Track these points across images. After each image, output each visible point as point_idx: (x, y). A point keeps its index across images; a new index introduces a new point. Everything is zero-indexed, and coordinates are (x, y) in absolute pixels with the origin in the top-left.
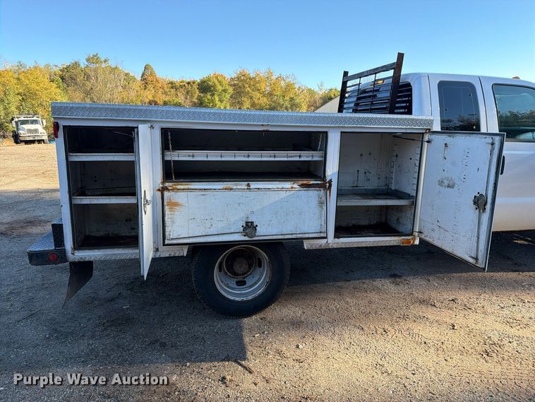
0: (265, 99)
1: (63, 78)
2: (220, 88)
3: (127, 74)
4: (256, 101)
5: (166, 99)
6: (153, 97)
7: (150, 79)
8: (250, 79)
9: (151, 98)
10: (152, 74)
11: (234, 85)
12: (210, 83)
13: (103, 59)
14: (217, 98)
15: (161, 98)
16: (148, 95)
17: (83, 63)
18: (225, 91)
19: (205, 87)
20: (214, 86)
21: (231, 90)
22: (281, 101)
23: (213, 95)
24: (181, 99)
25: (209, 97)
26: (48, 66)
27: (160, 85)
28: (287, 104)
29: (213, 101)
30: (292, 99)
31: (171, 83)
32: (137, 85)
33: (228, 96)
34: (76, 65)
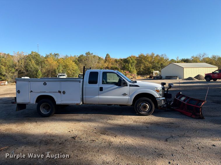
0: (150, 64)
1: (78, 60)
2: (131, 61)
3: (99, 58)
4: (146, 65)
5: (112, 66)
6: (108, 65)
7: (108, 59)
8: (144, 57)
9: (107, 66)
10: (109, 57)
11: (138, 60)
12: (128, 60)
13: (91, 53)
14: (130, 65)
15: (110, 65)
16: (106, 65)
17: (85, 55)
18: (133, 62)
19: (126, 61)
20: (129, 60)
21: (136, 62)
22: (157, 65)
23: (129, 64)
24: (117, 66)
25: (127, 65)
26: (75, 56)
27: (111, 61)
28: (159, 66)
29: (128, 66)
30: (162, 64)
31: (116, 60)
32: (102, 62)
33: (135, 64)
34: (82, 56)
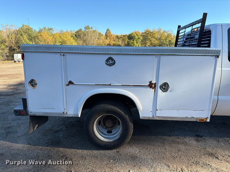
0: (157, 41)
1: (76, 35)
2: (137, 37)
3: (99, 33)
4: (153, 42)
5: (114, 43)
6: (109, 42)
7: (108, 35)
8: (150, 32)
9: (108, 42)
10: (109, 33)
11: (143, 36)
12: (133, 35)
13: (90, 27)
14: (135, 42)
15: (112, 42)
16: (107, 42)
17: (83, 30)
18: (139, 38)
19: (130, 37)
20: (134, 36)
21: (141, 38)
22: (165, 42)
23: (134, 40)
24: (120, 43)
25: (132, 41)
26: (71, 31)
27: (112, 37)
28: (167, 43)
29: (133, 43)
30: (170, 41)
31: (117, 36)
32: (103, 38)
33: (140, 41)
34: (81, 30)
